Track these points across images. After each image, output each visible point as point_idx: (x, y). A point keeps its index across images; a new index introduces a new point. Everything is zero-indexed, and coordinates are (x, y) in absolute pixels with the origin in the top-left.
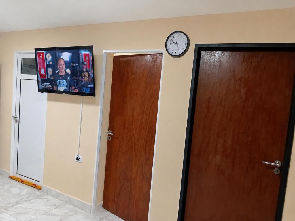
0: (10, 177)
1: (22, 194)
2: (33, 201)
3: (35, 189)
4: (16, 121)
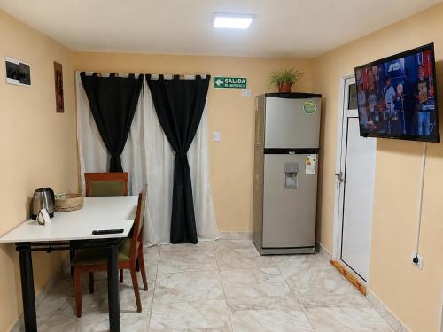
0: (332, 263)
1: (337, 292)
2: (345, 309)
3: (357, 291)
4: (341, 181)
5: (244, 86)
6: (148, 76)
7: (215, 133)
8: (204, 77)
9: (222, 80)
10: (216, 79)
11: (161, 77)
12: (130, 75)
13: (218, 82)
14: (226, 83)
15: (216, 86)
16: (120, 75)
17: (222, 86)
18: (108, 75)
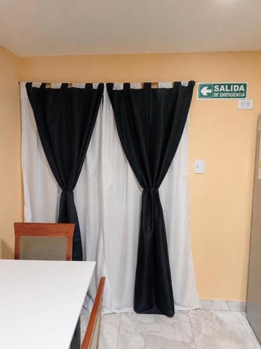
5: (242, 94)
6: (110, 86)
7: (197, 162)
8: (185, 83)
9: (210, 87)
10: (202, 87)
11: (127, 85)
12: (87, 84)
13: (205, 91)
14: (215, 91)
15: (201, 96)
16: (74, 86)
17: (209, 95)
18: (59, 86)
